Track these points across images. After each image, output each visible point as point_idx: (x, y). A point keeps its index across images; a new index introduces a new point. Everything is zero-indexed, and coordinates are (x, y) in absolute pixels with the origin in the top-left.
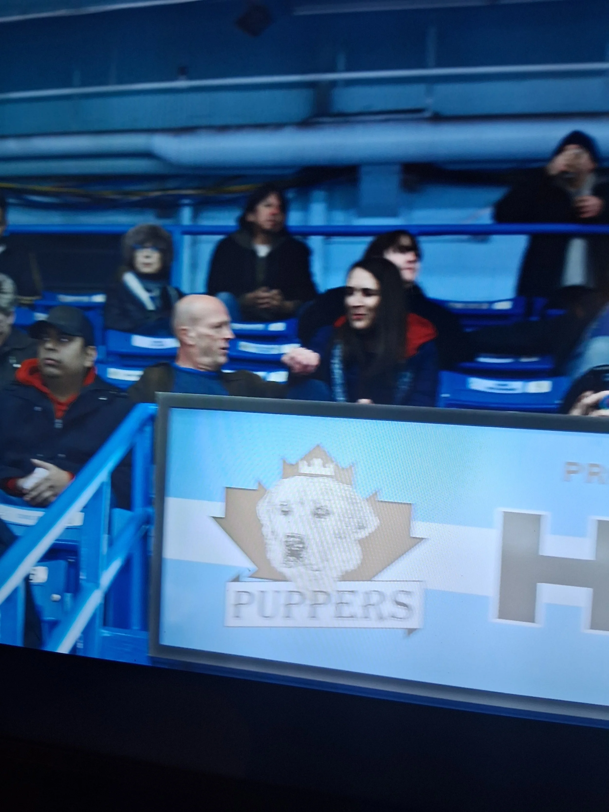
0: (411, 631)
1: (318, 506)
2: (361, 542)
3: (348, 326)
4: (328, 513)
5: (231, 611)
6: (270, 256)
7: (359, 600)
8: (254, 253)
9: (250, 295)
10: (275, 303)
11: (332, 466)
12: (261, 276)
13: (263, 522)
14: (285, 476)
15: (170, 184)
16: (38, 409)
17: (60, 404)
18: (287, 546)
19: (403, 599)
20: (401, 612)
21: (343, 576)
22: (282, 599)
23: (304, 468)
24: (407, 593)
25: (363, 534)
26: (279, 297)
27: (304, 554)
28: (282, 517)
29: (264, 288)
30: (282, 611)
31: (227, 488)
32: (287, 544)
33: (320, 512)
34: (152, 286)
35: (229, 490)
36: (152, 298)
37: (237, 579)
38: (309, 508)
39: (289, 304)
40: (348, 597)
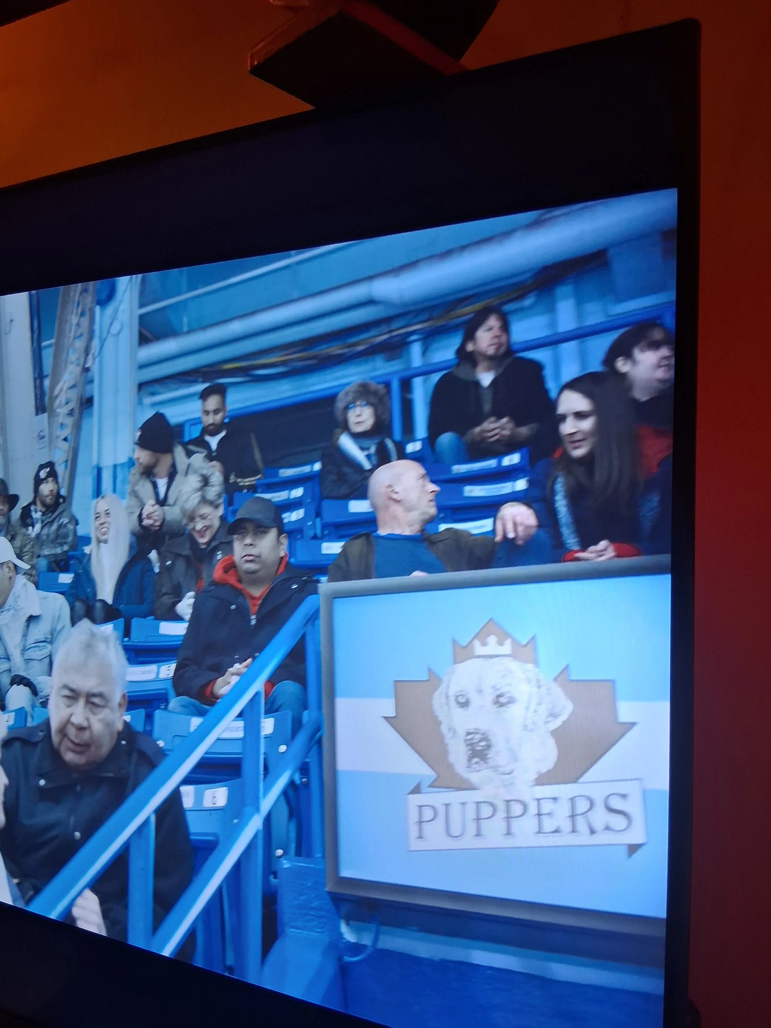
0: (633, 849)
1: (498, 693)
2: (554, 733)
3: (566, 456)
4: (511, 701)
5: (414, 831)
6: (494, 383)
7: (564, 809)
8: (477, 384)
9: (477, 430)
10: (506, 432)
11: (508, 642)
12: (487, 407)
13: (441, 718)
14: (456, 661)
15: (396, 324)
16: (233, 607)
17: (253, 598)
18: (468, 745)
19: (616, 803)
20: (618, 822)
21: (537, 779)
22: (471, 813)
23: (479, 649)
24: (624, 796)
25: (556, 723)
26: (510, 425)
27: (491, 754)
28: (461, 710)
29: (492, 419)
30: (471, 828)
31: (396, 681)
32: (468, 743)
33: (502, 700)
34: (366, 443)
35: (398, 683)
36: (368, 457)
37: (417, 790)
38: (489, 697)
39: (524, 431)
40: (547, 807)
